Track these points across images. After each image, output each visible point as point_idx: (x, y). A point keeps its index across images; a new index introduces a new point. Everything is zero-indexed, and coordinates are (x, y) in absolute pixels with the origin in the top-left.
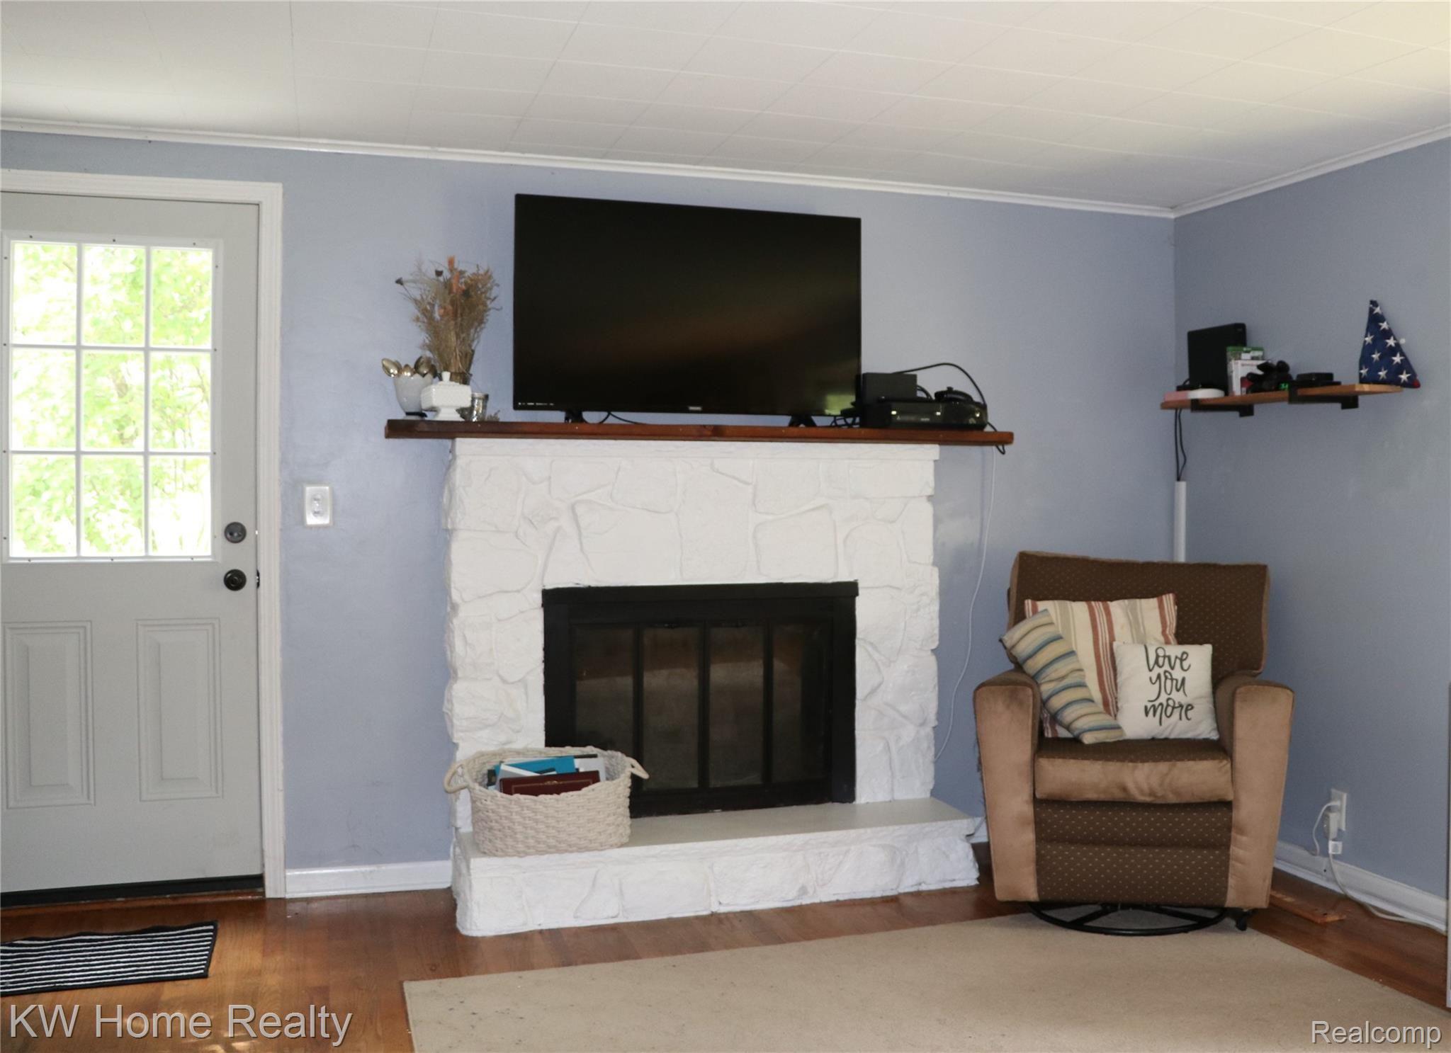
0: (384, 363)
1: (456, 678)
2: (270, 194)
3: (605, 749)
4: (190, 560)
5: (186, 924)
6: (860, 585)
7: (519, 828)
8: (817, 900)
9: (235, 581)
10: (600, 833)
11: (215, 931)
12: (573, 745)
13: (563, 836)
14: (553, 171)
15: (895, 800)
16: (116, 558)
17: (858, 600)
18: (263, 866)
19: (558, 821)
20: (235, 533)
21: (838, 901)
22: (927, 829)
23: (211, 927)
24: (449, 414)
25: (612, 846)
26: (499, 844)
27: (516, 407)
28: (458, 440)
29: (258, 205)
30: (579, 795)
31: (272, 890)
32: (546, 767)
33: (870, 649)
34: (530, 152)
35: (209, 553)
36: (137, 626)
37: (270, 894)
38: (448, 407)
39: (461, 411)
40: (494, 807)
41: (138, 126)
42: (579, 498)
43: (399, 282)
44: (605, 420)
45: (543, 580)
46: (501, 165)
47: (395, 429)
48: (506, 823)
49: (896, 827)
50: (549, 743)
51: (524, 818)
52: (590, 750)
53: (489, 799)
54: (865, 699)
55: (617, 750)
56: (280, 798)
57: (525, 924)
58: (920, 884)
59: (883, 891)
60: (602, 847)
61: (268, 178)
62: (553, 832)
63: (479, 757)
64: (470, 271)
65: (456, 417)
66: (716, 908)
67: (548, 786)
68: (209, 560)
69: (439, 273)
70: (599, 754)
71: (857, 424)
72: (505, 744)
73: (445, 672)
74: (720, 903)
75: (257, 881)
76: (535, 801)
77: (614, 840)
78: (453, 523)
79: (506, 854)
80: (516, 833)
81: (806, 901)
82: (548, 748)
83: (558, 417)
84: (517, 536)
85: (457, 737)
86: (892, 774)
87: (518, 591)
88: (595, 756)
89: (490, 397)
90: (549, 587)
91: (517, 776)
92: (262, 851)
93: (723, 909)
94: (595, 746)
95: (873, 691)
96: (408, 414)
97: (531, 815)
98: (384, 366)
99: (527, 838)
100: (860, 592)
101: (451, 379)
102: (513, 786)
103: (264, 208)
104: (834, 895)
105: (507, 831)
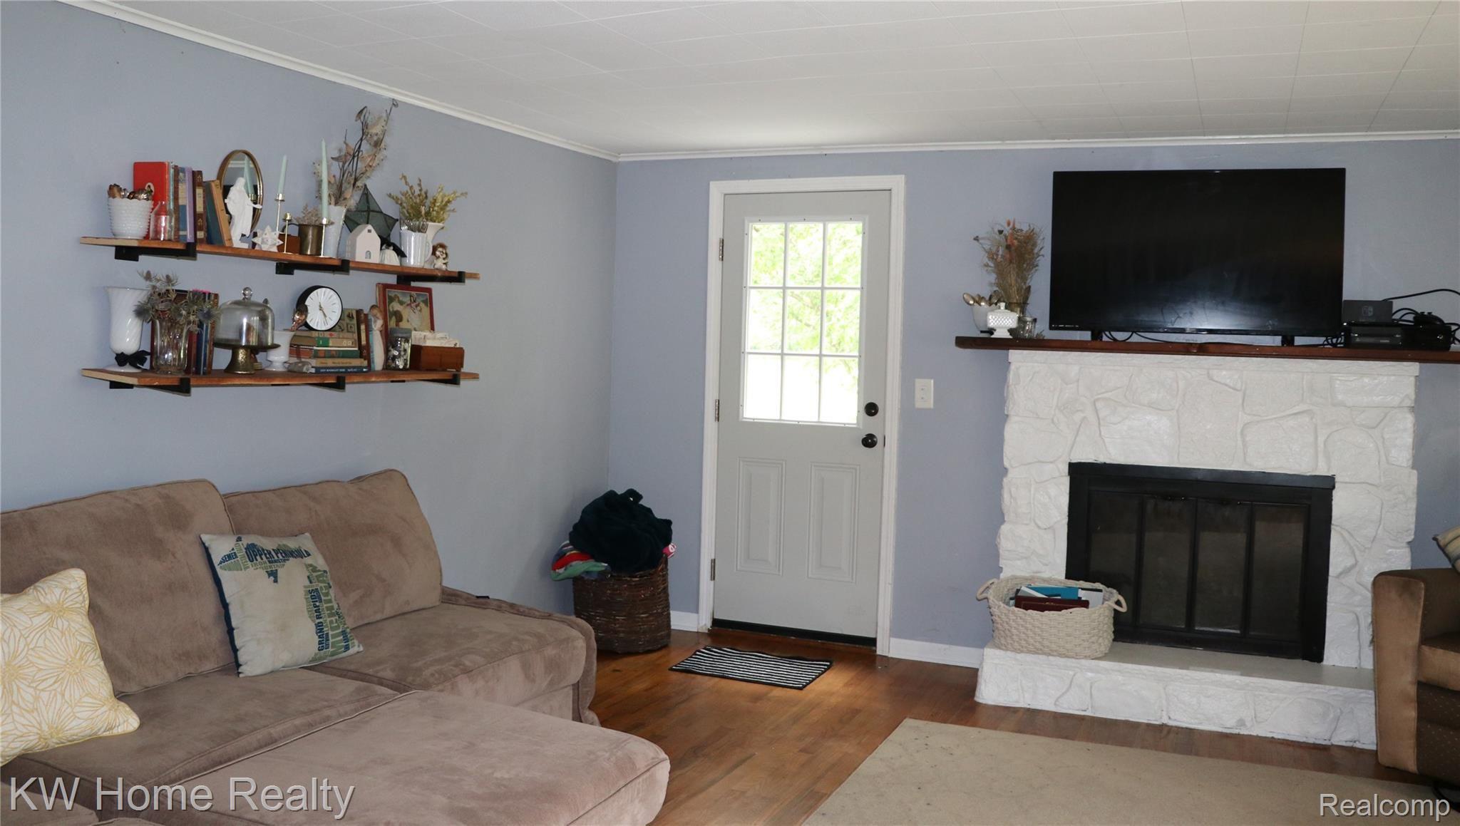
0: (965, 296)
1: (1003, 521)
2: (897, 183)
3: (1108, 586)
4: (843, 425)
5: (815, 659)
6: (1337, 479)
7: (1014, 631)
8: (1254, 734)
9: (869, 441)
10: (1076, 645)
11: (829, 667)
12: (1086, 580)
13: (1046, 643)
14: (1093, 151)
15: (1361, 668)
16: (801, 422)
17: (1334, 492)
18: (877, 632)
19: (1042, 631)
20: (871, 409)
21: (1273, 738)
22: (1363, 695)
23: (828, 664)
24: (1002, 333)
25: (1086, 657)
26: (1003, 641)
27: (1051, 328)
28: (1010, 351)
29: (890, 190)
30: (1059, 615)
31: (881, 650)
32: (1055, 593)
33: (1346, 535)
34: (1072, 138)
35: (855, 422)
36: (811, 466)
37: (879, 652)
38: (1002, 327)
39: (1011, 331)
40: (999, 614)
41: (817, 146)
42: (1100, 396)
43: (976, 239)
44: (1127, 339)
45: (1070, 455)
46: (1054, 149)
47: (963, 342)
48: (1007, 627)
49: (1332, 687)
50: (1068, 577)
51: (1018, 625)
52: (1098, 585)
53: (996, 607)
54: (1338, 576)
55: (1114, 588)
56: (889, 589)
57: (1017, 702)
58: (1355, 742)
59: (1316, 739)
60: (1076, 656)
61: (895, 173)
62: (1038, 638)
63: (1012, 579)
64: (1025, 228)
65: (1007, 335)
66: (1165, 721)
67: (1047, 605)
68: (855, 426)
69: (1001, 232)
70: (1103, 590)
71: (1342, 344)
72: (1037, 572)
73: (998, 517)
74: (1170, 718)
75: (873, 642)
76: (1025, 614)
77: (1088, 652)
78: (1008, 411)
79: (1007, 650)
80: (1013, 635)
81: (1244, 732)
82: (1067, 580)
83: (1086, 336)
84: (1053, 422)
85: (1002, 563)
86: (1360, 646)
87: (1051, 462)
88: (1100, 591)
89: (1038, 320)
90: (1074, 461)
91: (1029, 595)
92: (877, 623)
93: (1171, 723)
94: (1102, 584)
95: (1347, 571)
96: (982, 332)
97: (1022, 623)
98: (964, 298)
99: (1021, 640)
100: (1337, 485)
101: (1006, 308)
102: (1023, 602)
103: (893, 192)
104: (1271, 732)
105: (1007, 632)
